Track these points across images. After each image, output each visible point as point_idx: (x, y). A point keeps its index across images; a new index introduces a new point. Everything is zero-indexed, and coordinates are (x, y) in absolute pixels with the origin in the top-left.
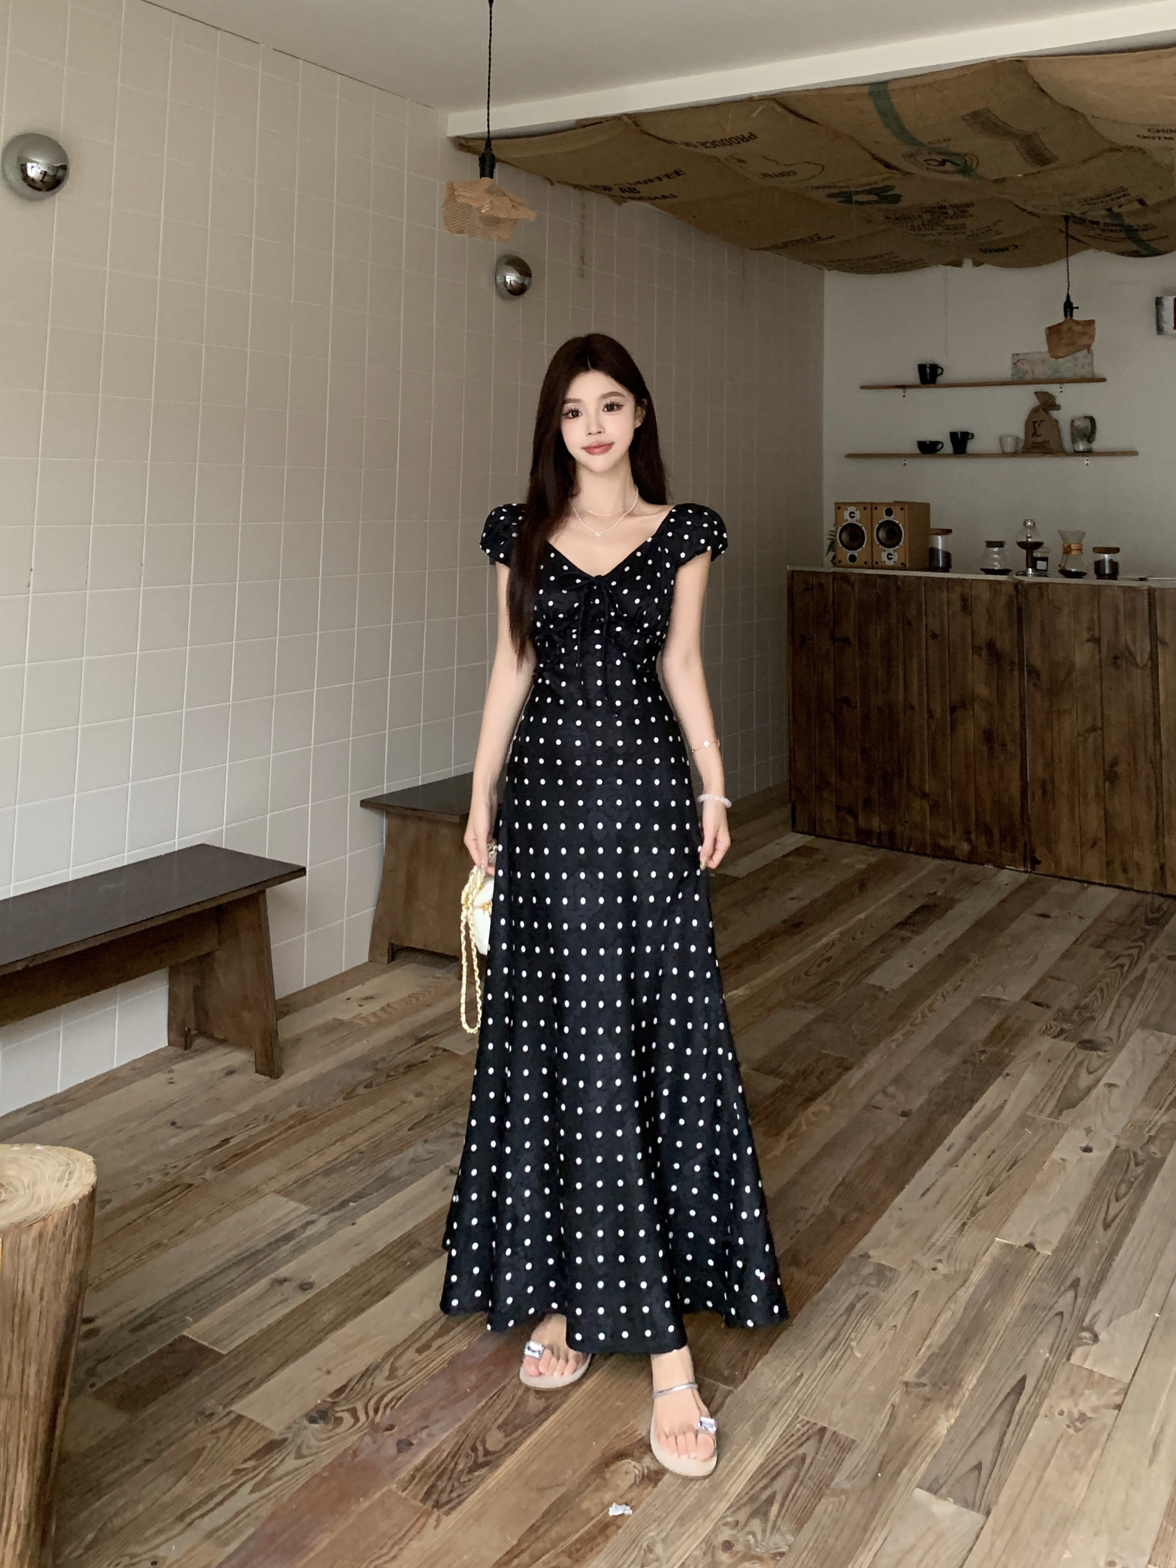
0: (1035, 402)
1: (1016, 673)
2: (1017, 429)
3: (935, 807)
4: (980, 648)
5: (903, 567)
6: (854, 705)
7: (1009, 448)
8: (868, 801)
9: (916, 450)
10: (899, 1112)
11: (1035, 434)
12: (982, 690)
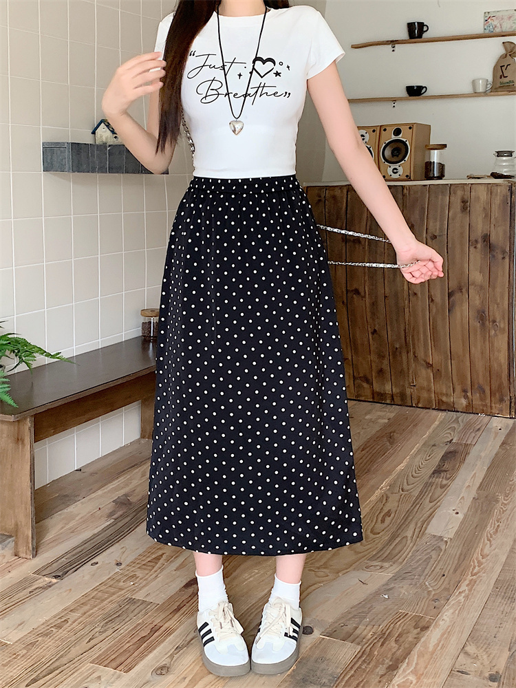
0: (502, 51)
1: (507, 260)
2: (485, 74)
3: (438, 374)
4: (476, 241)
5: (408, 178)
6: (362, 294)
7: (481, 89)
8: (381, 372)
9: (404, 94)
10: (487, 675)
11: (503, 76)
12: (477, 277)
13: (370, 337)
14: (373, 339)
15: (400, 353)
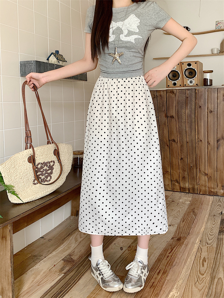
3: (210, 179)
7: (215, 52)
8: (184, 178)
13: (180, 161)
14: (181, 162)
15: (193, 168)
